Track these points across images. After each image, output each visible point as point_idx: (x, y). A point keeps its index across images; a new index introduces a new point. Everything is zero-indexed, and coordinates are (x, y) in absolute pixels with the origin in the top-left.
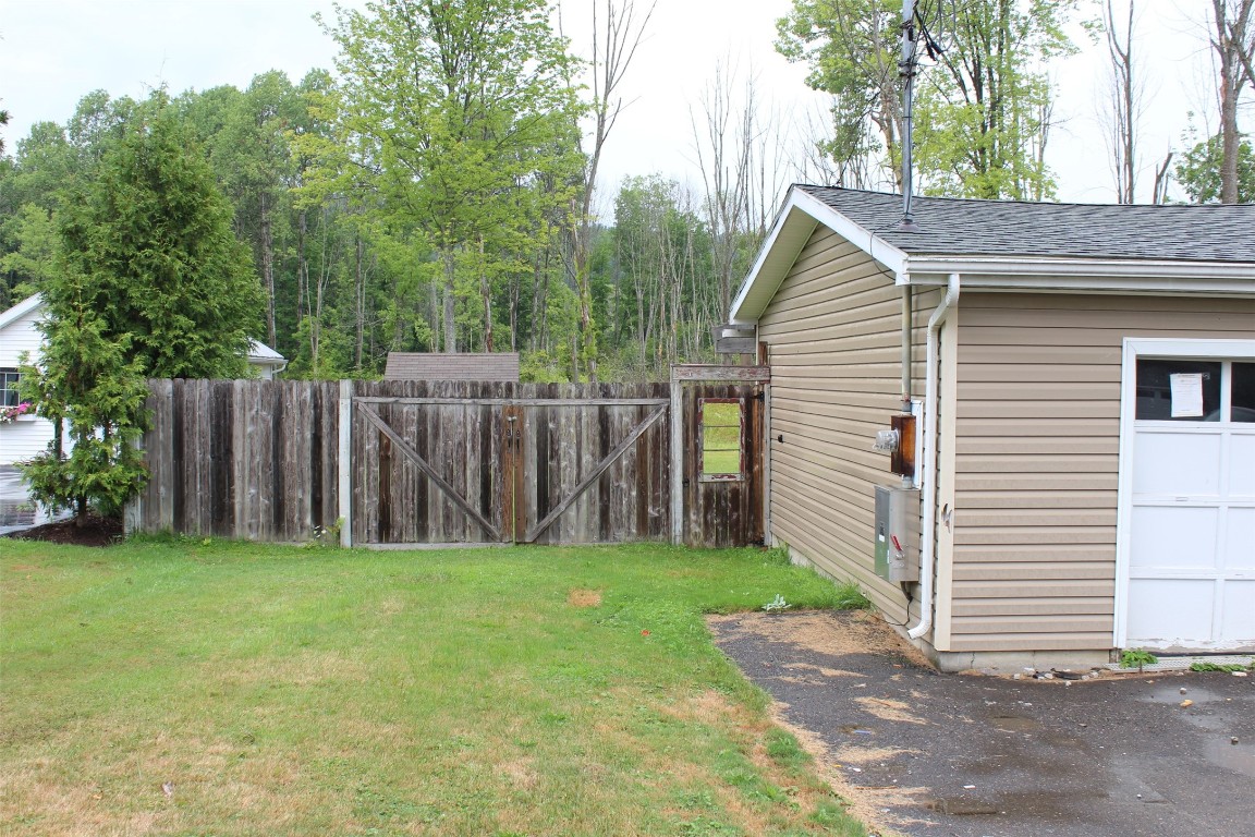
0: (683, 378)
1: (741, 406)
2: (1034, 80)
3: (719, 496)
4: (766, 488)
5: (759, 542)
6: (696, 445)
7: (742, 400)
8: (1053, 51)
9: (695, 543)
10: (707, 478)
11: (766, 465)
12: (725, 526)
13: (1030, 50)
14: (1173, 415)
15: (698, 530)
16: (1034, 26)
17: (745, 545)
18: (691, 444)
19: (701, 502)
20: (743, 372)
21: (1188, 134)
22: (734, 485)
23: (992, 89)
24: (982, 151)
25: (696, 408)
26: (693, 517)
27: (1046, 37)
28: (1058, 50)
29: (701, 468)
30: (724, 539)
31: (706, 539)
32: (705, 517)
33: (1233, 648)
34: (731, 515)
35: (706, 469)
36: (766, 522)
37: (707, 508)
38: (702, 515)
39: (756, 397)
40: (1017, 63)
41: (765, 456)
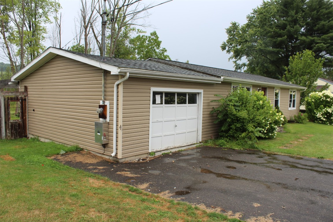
0: (4, 95)
1: (20, 102)
2: (44, 28)
3: (15, 126)
4: (27, 123)
5: (26, 136)
6: (8, 113)
7: (20, 101)
8: (47, 22)
9: (9, 138)
10: (11, 121)
11: (27, 117)
12: (16, 133)
13: (42, 21)
14: (156, 103)
15: (9, 135)
16: (42, 16)
17: (22, 138)
18: (7, 112)
19: (10, 127)
20: (20, 93)
21: (74, 43)
22: (19, 122)
23: (33, 28)
24: (31, 42)
25: (8, 103)
26: (8, 132)
27: (45, 19)
28: (48, 22)
29: (10, 118)
30: (17, 136)
31: (12, 137)
32: (11, 131)
33: (164, 149)
34: (18, 130)
35: (11, 119)
36: (27, 131)
37: (12, 129)
38: (10, 131)
39: (24, 100)
40: (39, 23)
41: (27, 114)
